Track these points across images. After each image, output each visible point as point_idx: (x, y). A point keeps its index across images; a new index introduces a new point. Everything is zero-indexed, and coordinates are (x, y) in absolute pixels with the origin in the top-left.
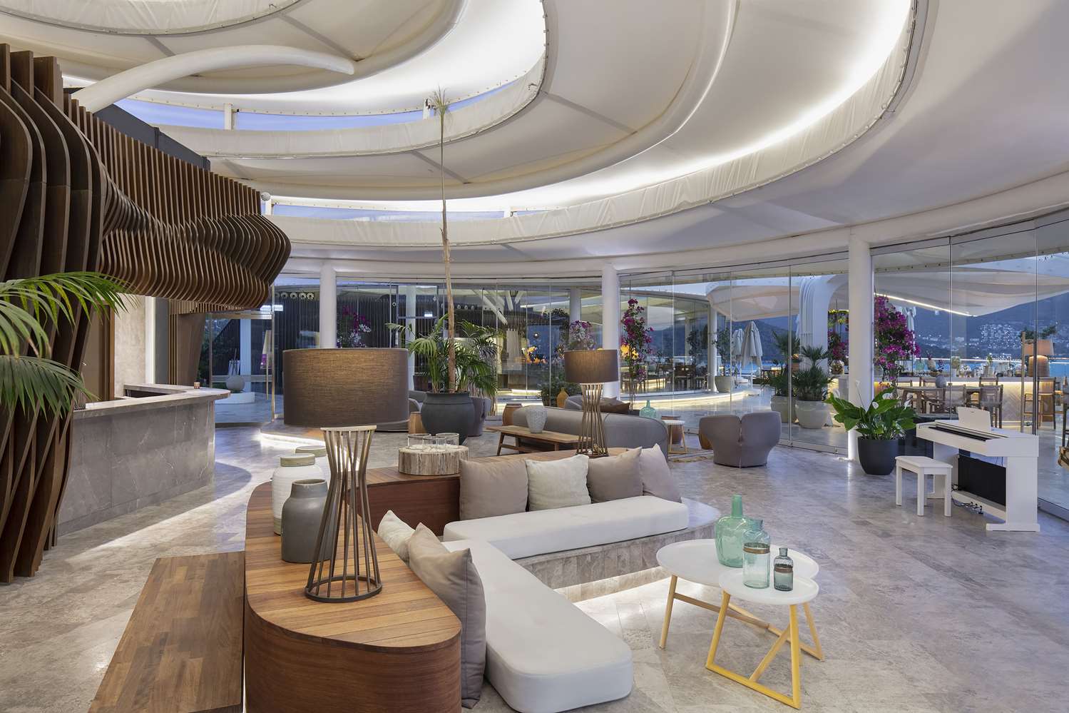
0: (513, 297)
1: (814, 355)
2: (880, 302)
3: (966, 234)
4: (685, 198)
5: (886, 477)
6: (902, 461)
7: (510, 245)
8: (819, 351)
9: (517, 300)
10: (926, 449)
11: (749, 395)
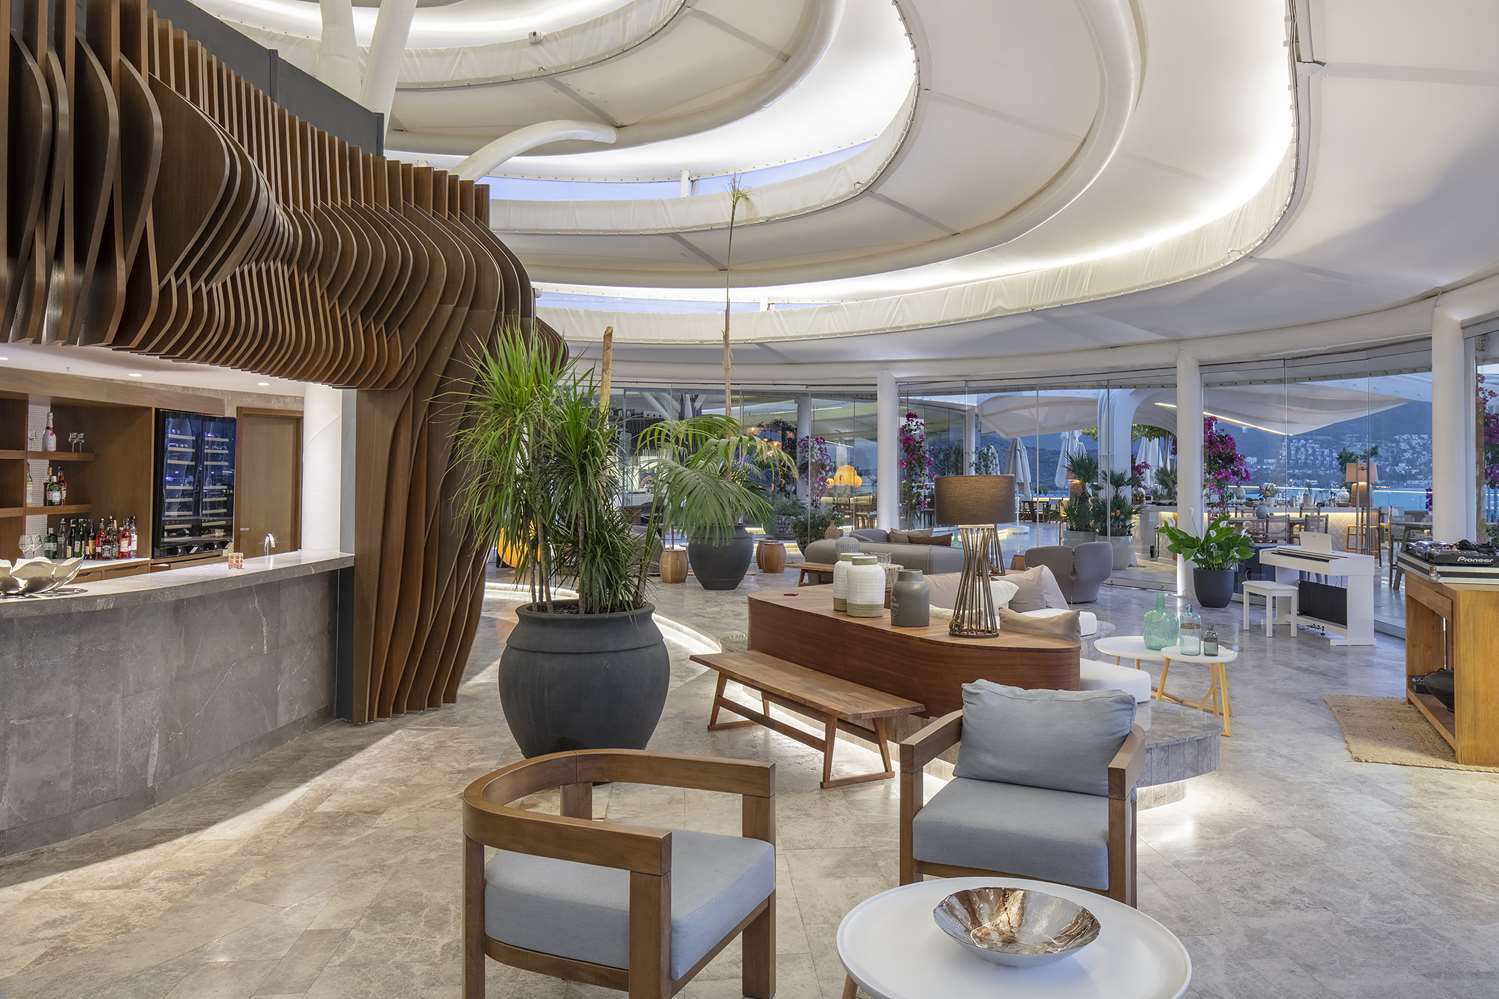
0: (693, 400)
1: (1117, 481)
2: (1209, 423)
3: (1301, 358)
4: (1000, 303)
5: (1223, 609)
6: (1250, 586)
7: (768, 345)
8: (1122, 476)
9: (698, 405)
10: (1269, 573)
11: (1014, 534)
